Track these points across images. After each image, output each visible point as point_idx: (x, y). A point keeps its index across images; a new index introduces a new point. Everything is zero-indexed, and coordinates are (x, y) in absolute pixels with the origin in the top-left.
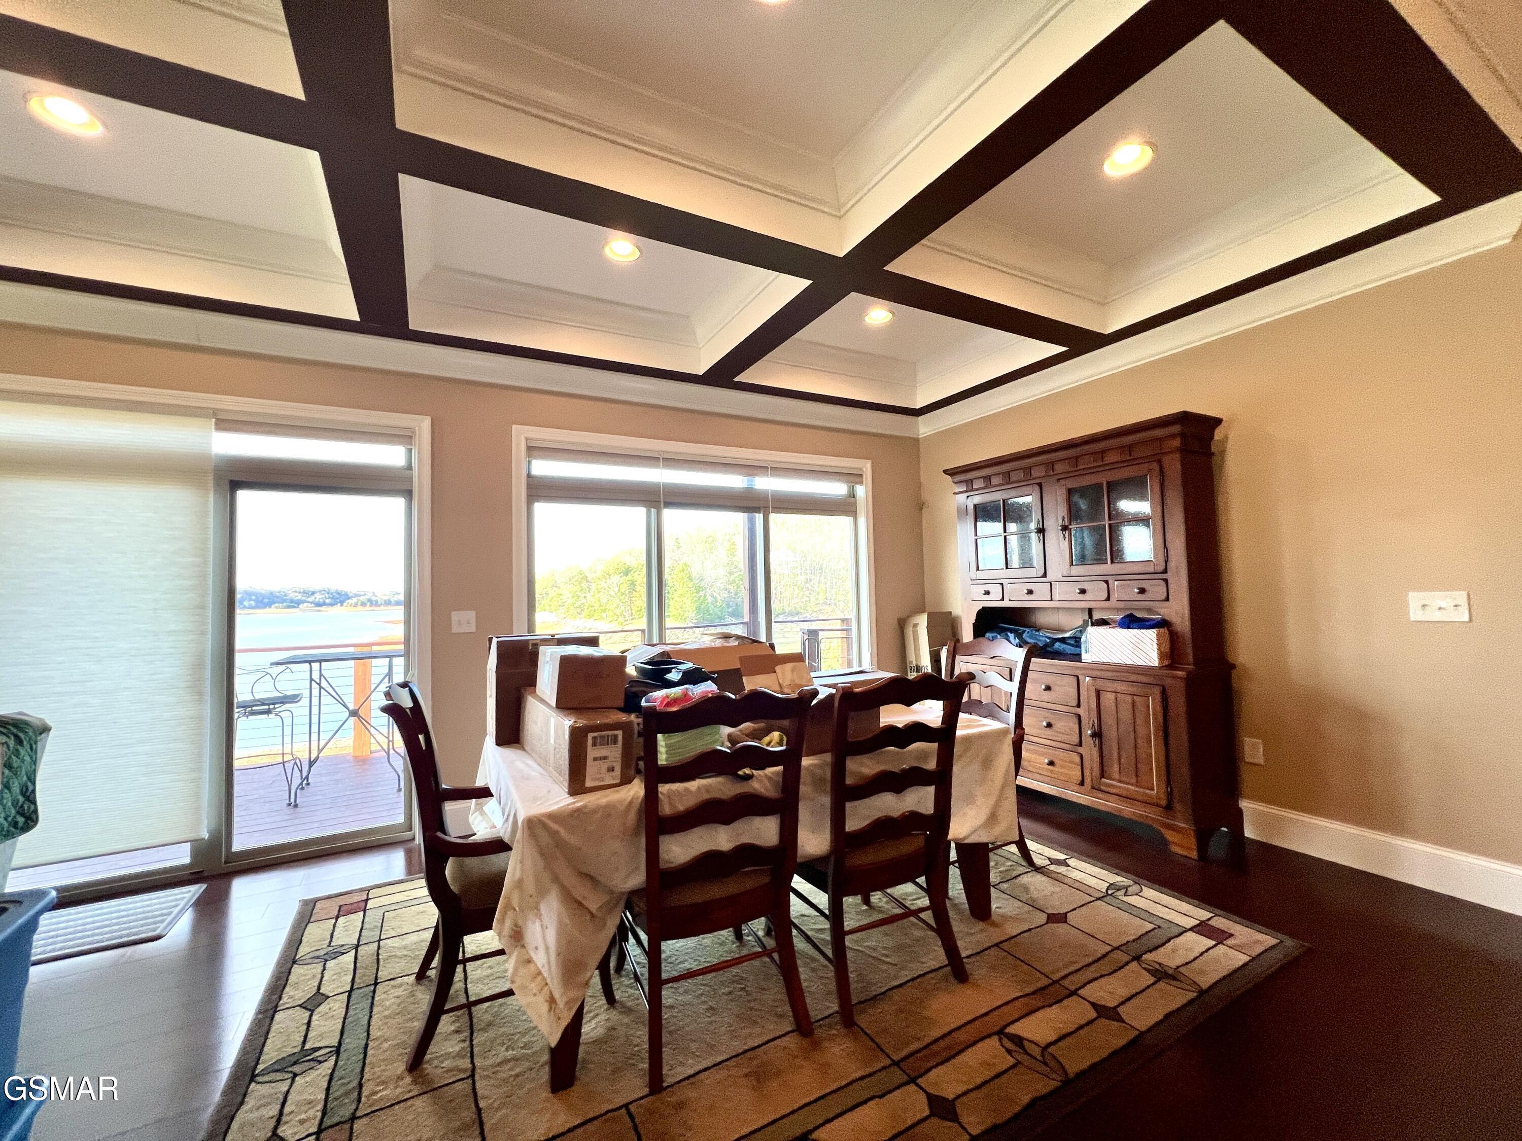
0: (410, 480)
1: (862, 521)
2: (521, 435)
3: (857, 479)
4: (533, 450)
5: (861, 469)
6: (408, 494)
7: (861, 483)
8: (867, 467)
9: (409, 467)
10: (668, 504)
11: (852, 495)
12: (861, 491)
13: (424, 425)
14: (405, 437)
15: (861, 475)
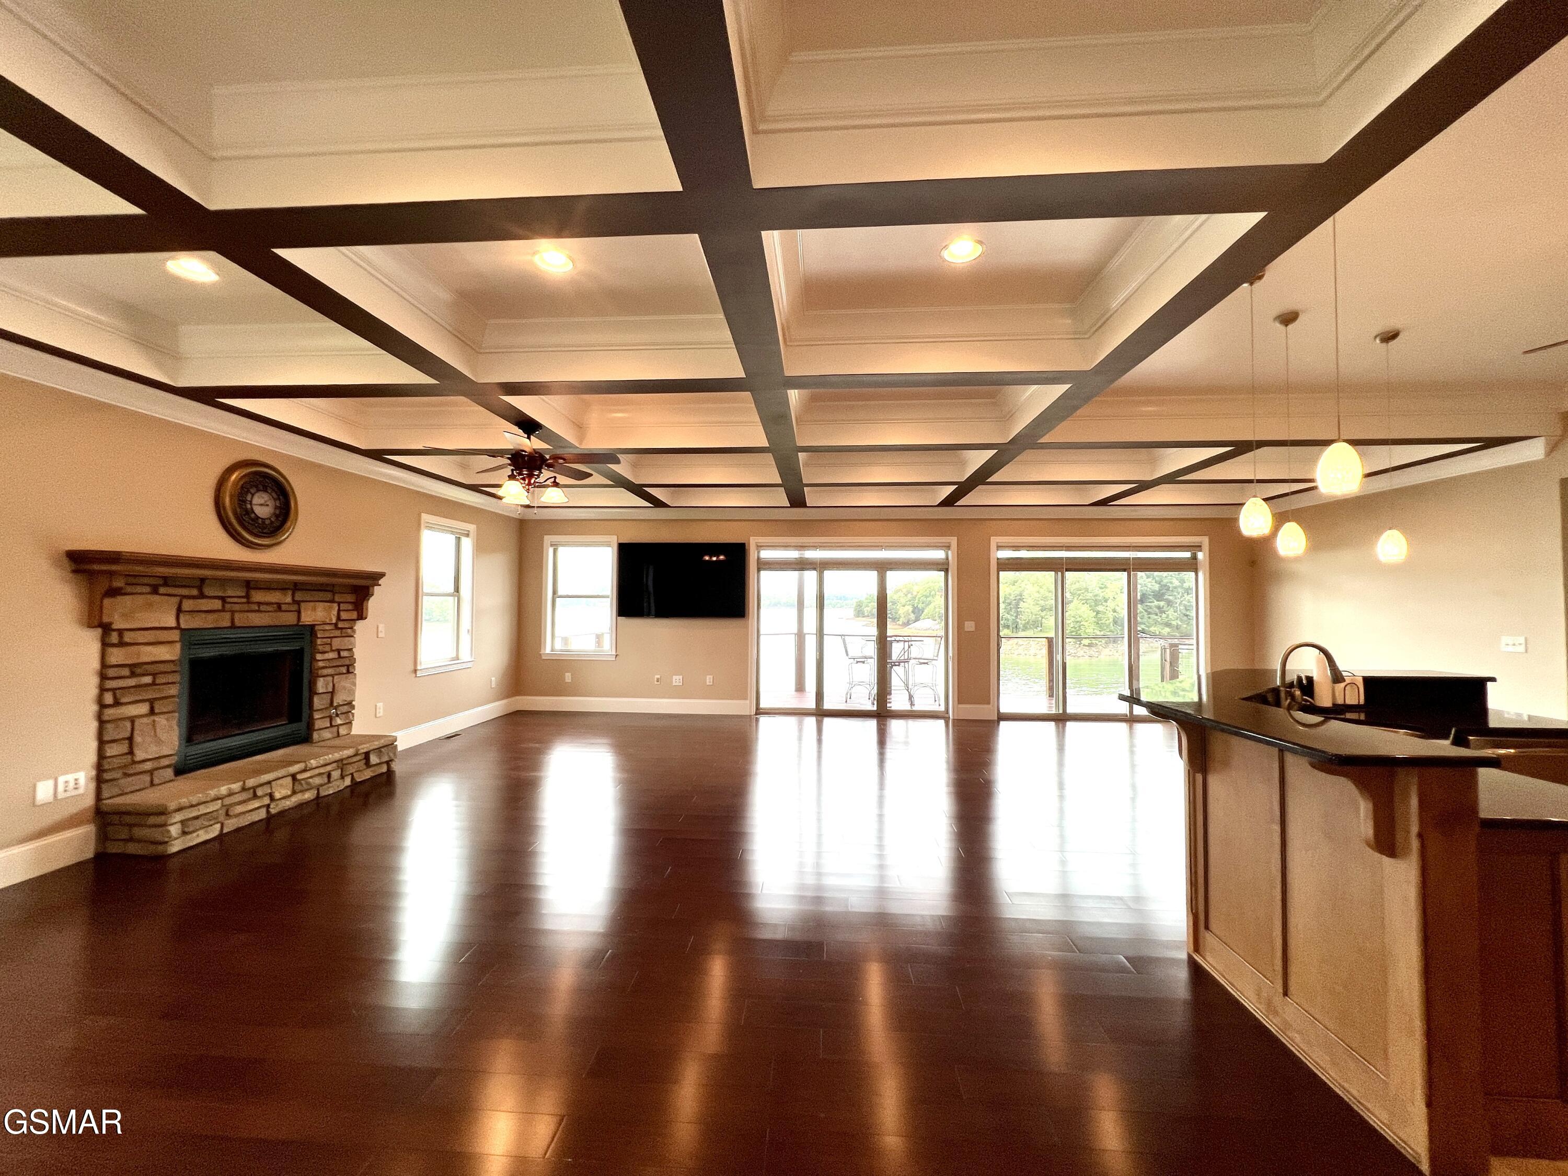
0: (948, 564)
1: (1201, 574)
2: (994, 540)
3: (1198, 549)
4: (999, 547)
5: (1201, 543)
6: (946, 571)
7: (1201, 551)
8: (1205, 541)
9: (947, 558)
10: (1067, 570)
11: (1194, 557)
12: (1200, 555)
13: (954, 541)
14: (948, 547)
15: (1200, 546)
